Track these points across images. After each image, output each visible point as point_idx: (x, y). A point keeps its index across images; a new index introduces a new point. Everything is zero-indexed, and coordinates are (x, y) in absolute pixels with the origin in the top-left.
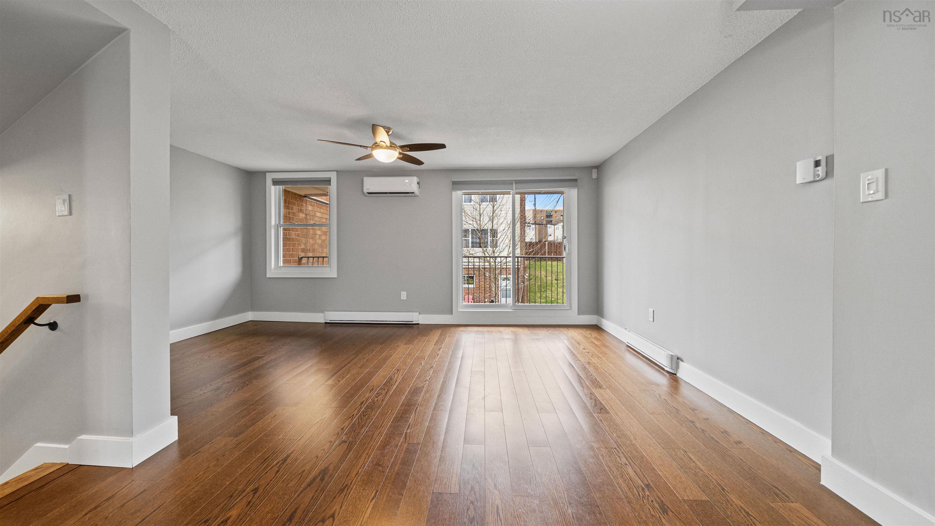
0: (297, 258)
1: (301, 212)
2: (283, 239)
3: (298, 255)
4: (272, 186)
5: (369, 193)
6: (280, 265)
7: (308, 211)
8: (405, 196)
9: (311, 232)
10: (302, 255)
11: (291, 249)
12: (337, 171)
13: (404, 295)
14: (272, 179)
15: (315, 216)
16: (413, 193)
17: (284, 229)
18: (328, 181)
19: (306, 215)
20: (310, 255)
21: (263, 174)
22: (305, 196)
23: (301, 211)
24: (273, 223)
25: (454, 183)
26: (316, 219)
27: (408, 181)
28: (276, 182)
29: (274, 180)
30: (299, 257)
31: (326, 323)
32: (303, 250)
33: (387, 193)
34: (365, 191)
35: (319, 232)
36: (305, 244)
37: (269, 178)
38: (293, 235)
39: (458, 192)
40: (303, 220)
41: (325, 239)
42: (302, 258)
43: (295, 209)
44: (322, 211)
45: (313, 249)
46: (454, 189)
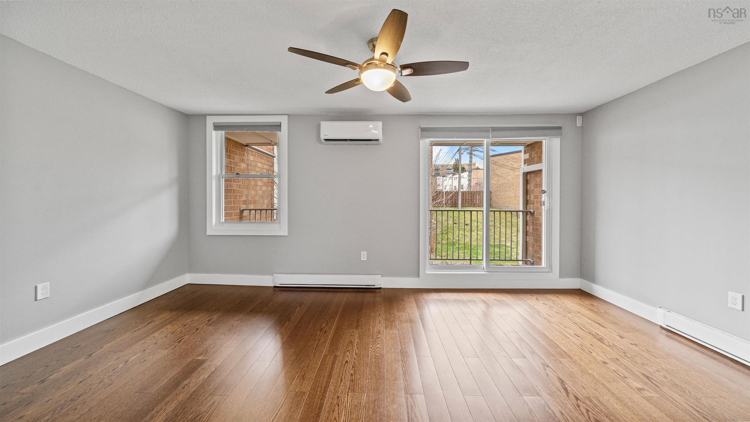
0: (239, 211)
1: (242, 162)
2: (225, 190)
3: (240, 207)
4: (213, 131)
5: (326, 140)
6: (222, 221)
7: (249, 161)
8: (367, 144)
9: (253, 183)
10: (244, 207)
11: (233, 202)
12: (288, 115)
13: (364, 256)
14: (214, 123)
15: (256, 166)
16: (377, 140)
17: (226, 181)
18: (278, 126)
19: (248, 165)
20: (252, 207)
21: (202, 117)
22: (247, 146)
23: (243, 160)
24: (214, 173)
25: (423, 130)
26: (258, 169)
27: (372, 126)
28: (217, 127)
29: (215, 125)
30: (240, 210)
31: (275, 287)
32: (245, 202)
33: (346, 140)
34: (323, 137)
35: (260, 183)
36: (247, 196)
37: (210, 121)
38: (235, 186)
39: (426, 140)
40: (245, 170)
41: (266, 190)
42: (243, 210)
43: (237, 158)
44: (263, 161)
45: (254, 201)
46: (423, 137)
